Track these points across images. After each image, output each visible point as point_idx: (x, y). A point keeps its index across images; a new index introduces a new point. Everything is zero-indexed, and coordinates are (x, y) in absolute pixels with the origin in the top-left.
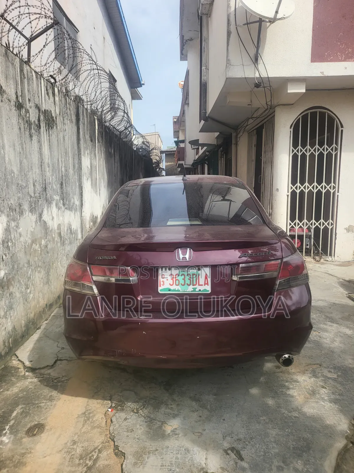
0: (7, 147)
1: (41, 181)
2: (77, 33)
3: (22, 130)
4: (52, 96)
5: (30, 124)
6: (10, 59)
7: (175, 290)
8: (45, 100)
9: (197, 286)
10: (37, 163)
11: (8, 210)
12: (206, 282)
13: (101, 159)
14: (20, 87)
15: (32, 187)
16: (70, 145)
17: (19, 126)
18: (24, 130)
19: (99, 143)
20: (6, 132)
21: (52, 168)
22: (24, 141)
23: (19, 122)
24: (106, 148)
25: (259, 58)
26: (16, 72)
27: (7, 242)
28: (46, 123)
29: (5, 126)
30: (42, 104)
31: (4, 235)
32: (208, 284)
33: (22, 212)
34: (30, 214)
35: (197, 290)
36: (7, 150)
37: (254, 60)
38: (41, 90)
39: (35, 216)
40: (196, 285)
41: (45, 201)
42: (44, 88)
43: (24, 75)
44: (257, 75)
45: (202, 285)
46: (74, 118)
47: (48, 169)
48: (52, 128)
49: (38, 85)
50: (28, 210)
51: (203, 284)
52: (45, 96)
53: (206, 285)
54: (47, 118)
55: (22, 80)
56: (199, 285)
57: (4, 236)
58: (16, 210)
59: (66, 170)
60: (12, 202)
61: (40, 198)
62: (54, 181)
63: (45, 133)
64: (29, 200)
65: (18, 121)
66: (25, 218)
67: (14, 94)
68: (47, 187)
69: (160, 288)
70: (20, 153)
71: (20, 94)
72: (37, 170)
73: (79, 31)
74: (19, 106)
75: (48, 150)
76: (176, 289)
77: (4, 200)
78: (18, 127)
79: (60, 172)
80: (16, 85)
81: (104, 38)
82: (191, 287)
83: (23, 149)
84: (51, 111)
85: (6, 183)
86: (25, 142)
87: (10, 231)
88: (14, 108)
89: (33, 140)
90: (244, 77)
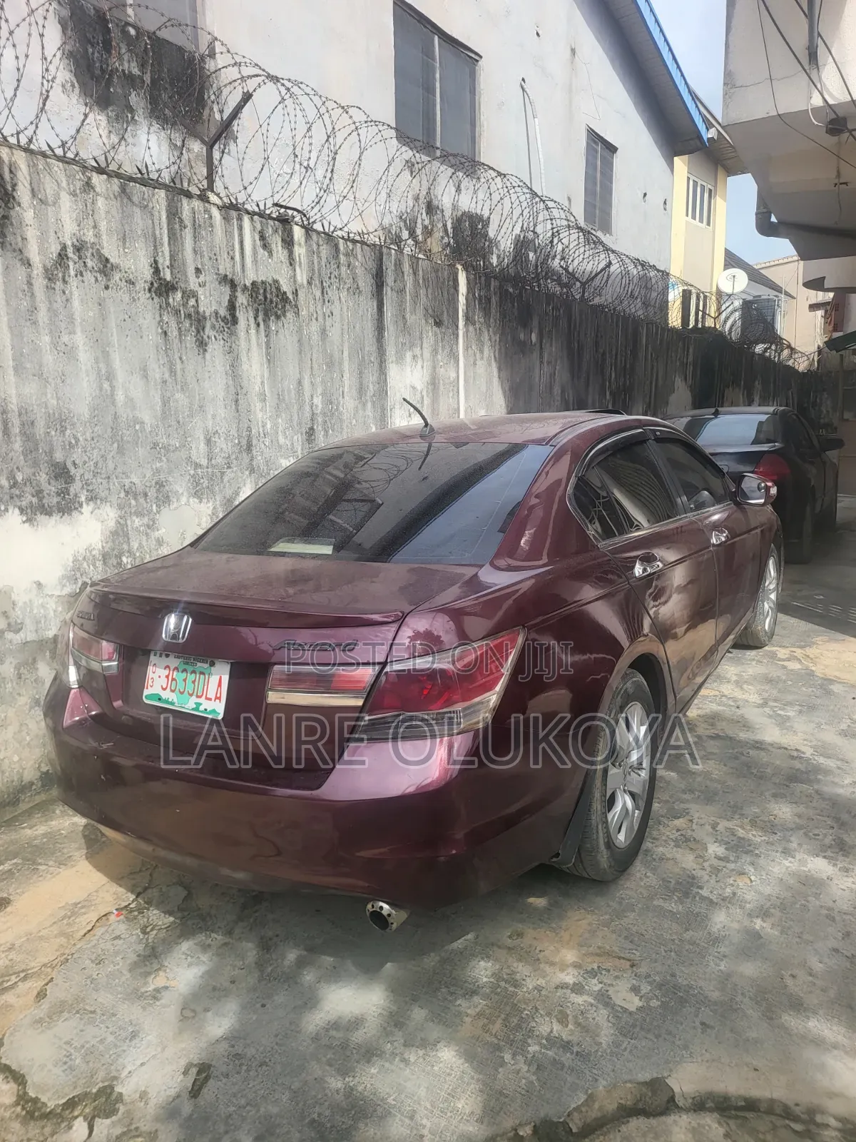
0: (121, 376)
1: (234, 432)
2: (477, 61)
3: (173, 333)
4: (280, 248)
5: (199, 321)
6: (135, 199)
7: (167, 702)
8: (255, 261)
9: (202, 700)
10: (221, 395)
11: (122, 495)
12: (218, 695)
13: (479, 362)
14: (166, 248)
15: (202, 446)
16: (346, 345)
17: (162, 328)
18: (180, 335)
19: (474, 324)
20: (119, 345)
21: (276, 401)
22: (176, 357)
23: (161, 321)
24: (502, 334)
25: (821, 50)
26: (156, 222)
27: (119, 556)
28: (257, 310)
29: (115, 334)
30: (244, 271)
31: (107, 543)
32: (219, 698)
33: (168, 497)
34: (194, 501)
35: (202, 708)
36: (120, 380)
37: (805, 62)
38: (241, 243)
39: (210, 504)
40: (200, 697)
41: (247, 473)
42: (253, 237)
43: (181, 221)
44: (817, 101)
45: (210, 699)
46: (366, 283)
47: (259, 405)
48: (278, 317)
49: (228, 233)
50: (185, 494)
51: (213, 699)
52: (255, 253)
53: (218, 701)
54: (261, 297)
55: (174, 234)
56: (207, 698)
57: (110, 544)
58: (146, 495)
59: (329, 401)
60: (135, 480)
61: (229, 467)
62: (280, 428)
63: (253, 331)
64: (192, 472)
65: (158, 319)
66: (176, 509)
67: (147, 267)
68: (254, 442)
69: (146, 692)
70: (165, 382)
71: (168, 263)
72: (222, 412)
73: (481, 57)
74: (162, 288)
75: (262, 365)
76: (170, 700)
77: (109, 478)
78: (160, 331)
79: (307, 408)
80: (155, 246)
81: (573, 51)
82: (194, 700)
83: (173, 372)
84: (276, 281)
85: (116, 445)
86: (181, 358)
87: (126, 535)
88: (144, 297)
89: (210, 350)
90: (775, 114)
